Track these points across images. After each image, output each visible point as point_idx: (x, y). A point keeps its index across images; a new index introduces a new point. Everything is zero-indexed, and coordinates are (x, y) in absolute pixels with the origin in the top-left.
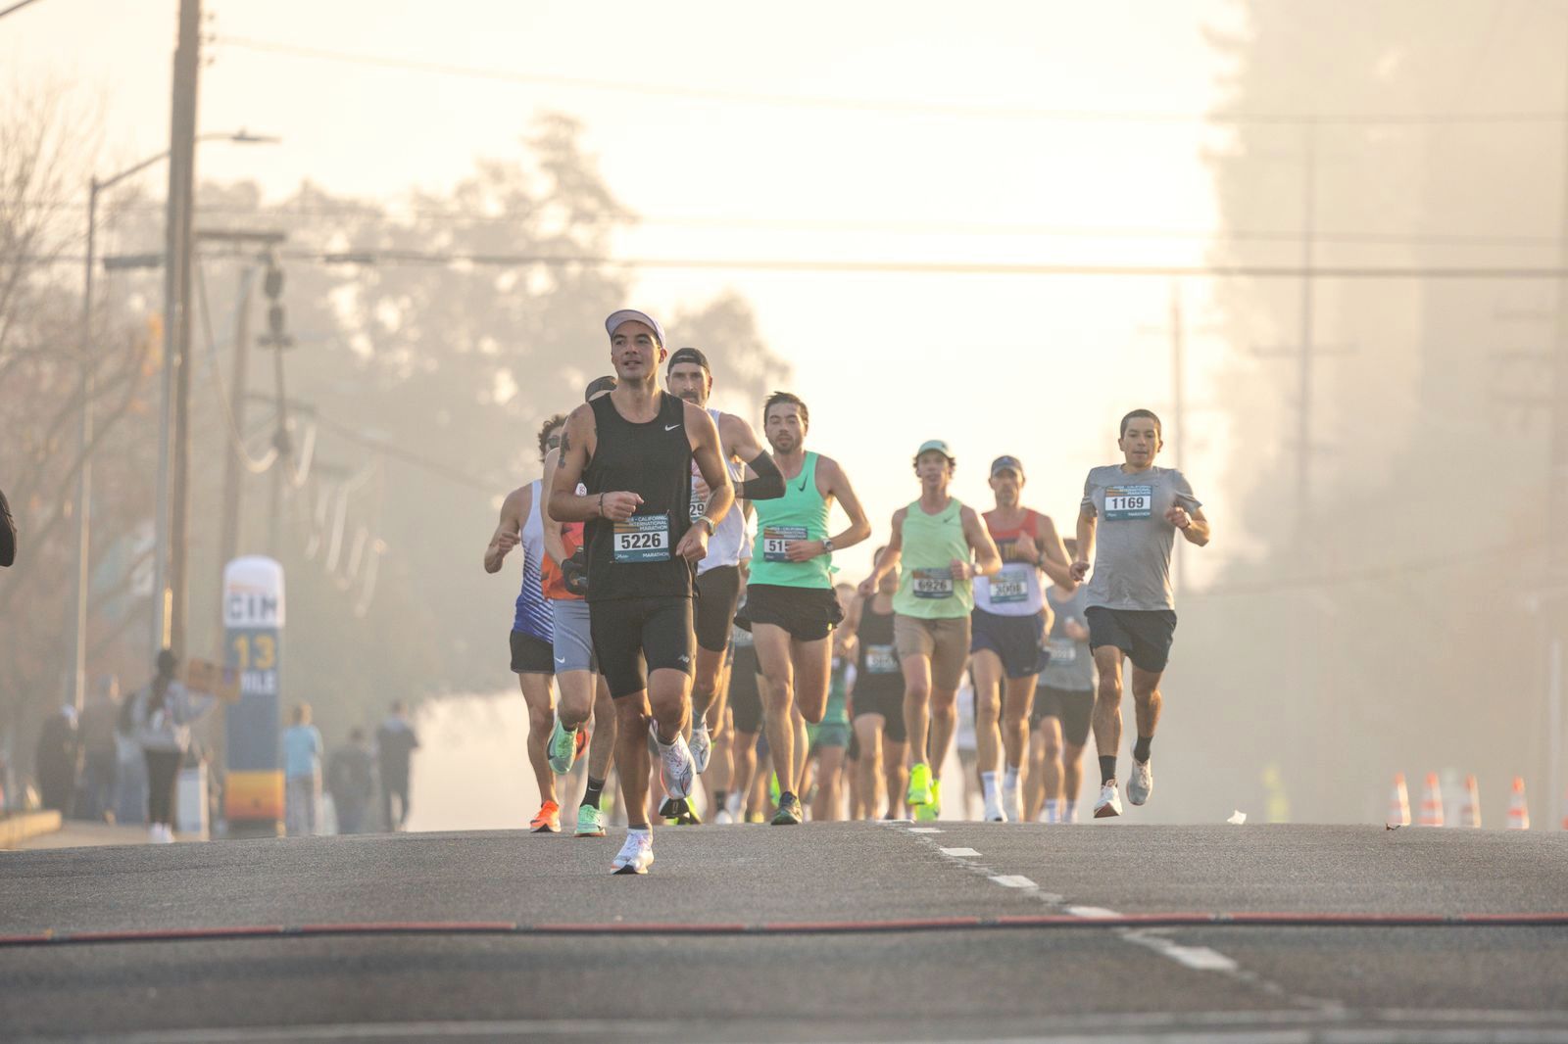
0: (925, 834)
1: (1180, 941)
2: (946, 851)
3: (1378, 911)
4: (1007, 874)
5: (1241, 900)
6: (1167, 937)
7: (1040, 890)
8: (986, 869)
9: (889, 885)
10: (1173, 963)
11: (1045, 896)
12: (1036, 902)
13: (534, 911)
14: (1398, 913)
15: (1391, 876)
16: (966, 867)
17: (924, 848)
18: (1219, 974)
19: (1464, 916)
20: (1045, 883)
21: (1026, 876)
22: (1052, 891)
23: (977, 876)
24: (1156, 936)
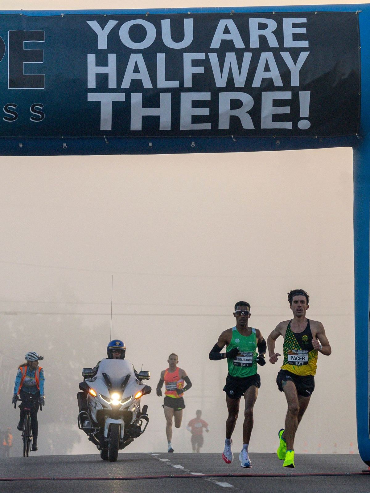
0: (156, 456)
1: (220, 481)
2: (161, 459)
3: (270, 473)
4: (177, 465)
5: (235, 471)
6: (216, 480)
7: (185, 469)
8: (171, 464)
9: (146, 468)
10: (218, 485)
11: (185, 470)
12: (183, 471)
13: (57, 475)
14: (275, 473)
15: (273, 465)
16: (166, 463)
17: (156, 459)
18: (229, 488)
19: (291, 474)
20: (186, 467)
21: (181, 465)
22: (188, 469)
23: (169, 465)
24: (214, 479)
